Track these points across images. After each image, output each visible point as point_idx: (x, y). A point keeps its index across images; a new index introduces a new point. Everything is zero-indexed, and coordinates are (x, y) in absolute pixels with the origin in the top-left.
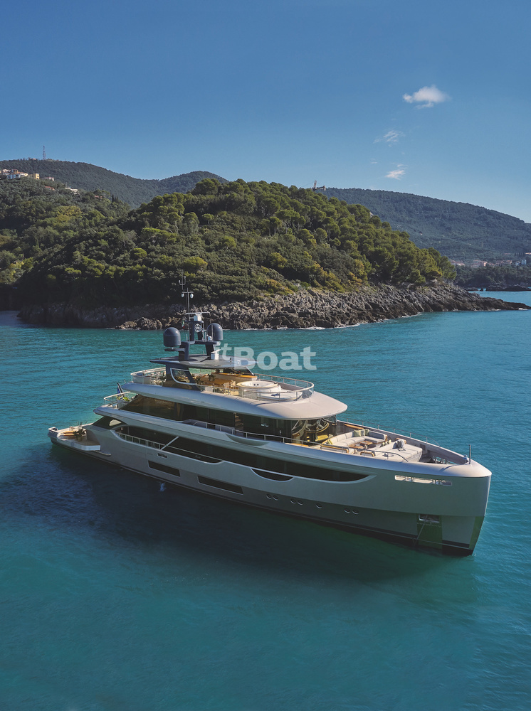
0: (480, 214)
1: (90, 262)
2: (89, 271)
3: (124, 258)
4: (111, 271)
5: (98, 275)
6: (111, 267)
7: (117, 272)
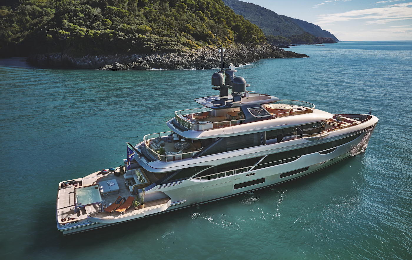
0: (258, 9)
1: (75, 27)
2: (75, 32)
3: (98, 25)
4: (91, 33)
5: (82, 35)
6: (90, 31)
7: (95, 34)
